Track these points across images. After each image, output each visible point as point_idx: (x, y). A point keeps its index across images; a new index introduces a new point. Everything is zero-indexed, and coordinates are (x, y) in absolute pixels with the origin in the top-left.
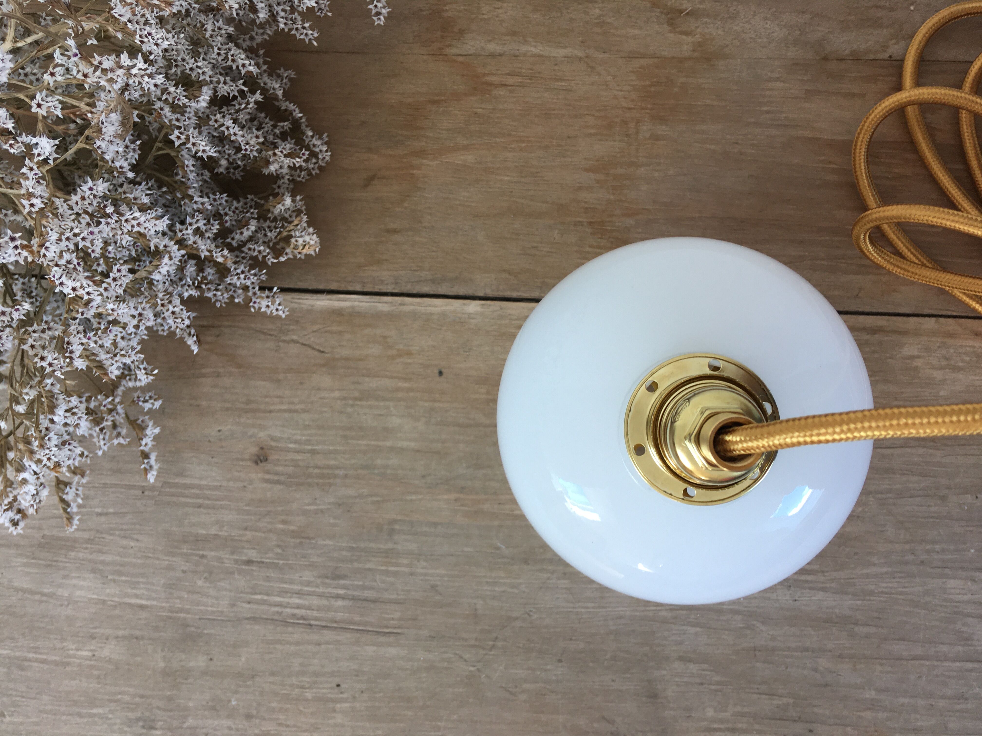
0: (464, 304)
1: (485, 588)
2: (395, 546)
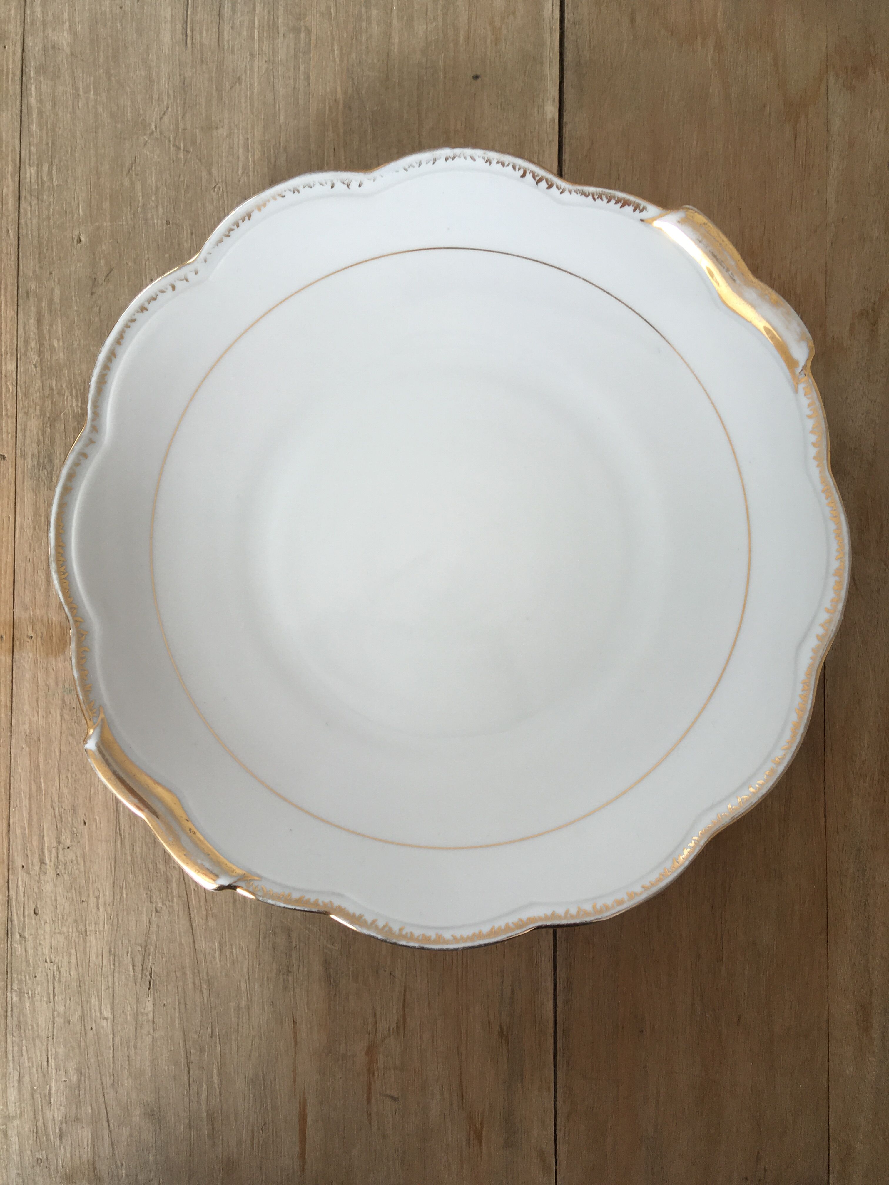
0: (554, 101)
1: (241, 138)
2: (281, 35)
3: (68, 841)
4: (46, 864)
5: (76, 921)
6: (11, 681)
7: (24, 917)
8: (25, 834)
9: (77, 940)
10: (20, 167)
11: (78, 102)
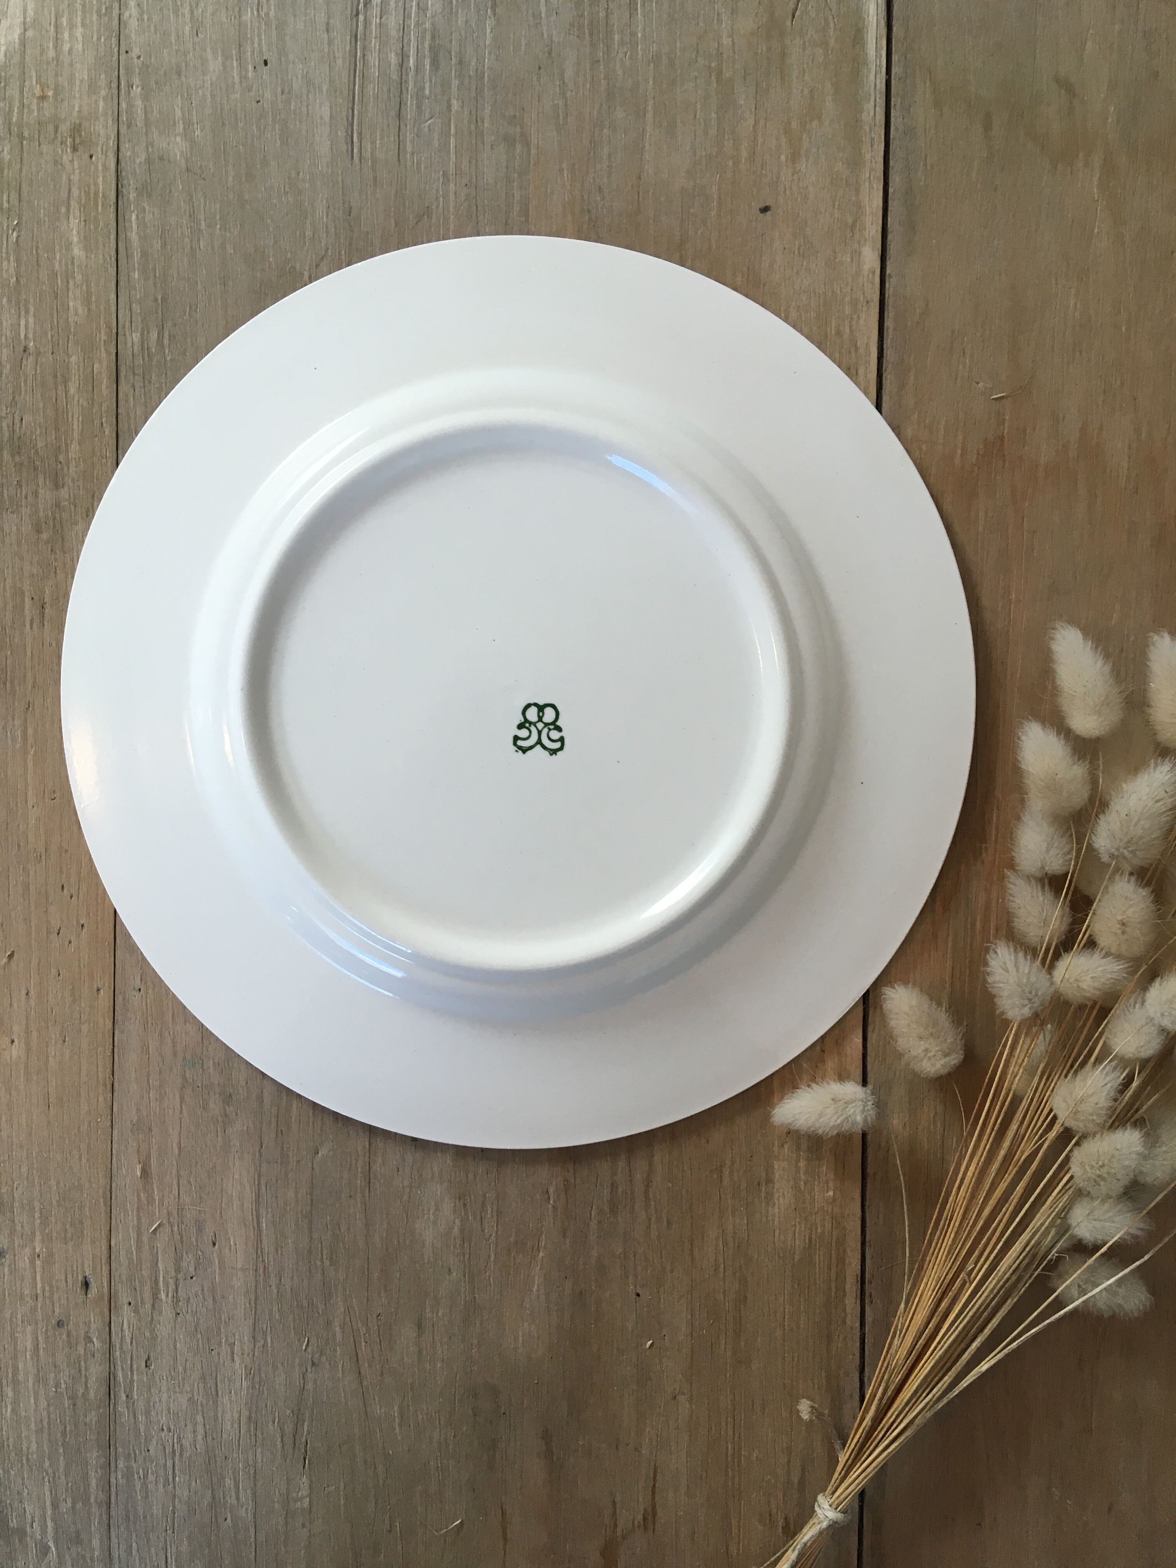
2: (488, 147)
3: (192, 1269)
4: (161, 1300)
5: (203, 1378)
6: (111, 1050)
7: (132, 1371)
8: (133, 1259)
9: (204, 1402)
10: (117, 333)
11: (199, 240)
